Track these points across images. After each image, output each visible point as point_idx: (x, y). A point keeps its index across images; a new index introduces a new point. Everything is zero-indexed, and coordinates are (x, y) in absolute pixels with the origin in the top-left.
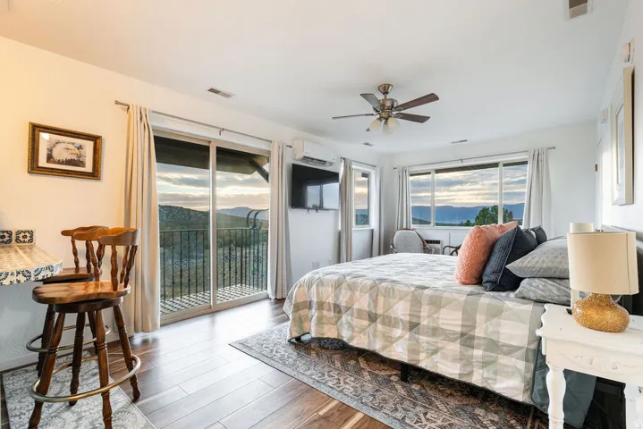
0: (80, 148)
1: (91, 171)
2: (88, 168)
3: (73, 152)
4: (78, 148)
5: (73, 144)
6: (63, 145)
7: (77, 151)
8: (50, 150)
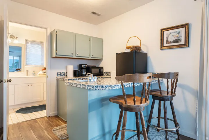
0: (179, 33)
1: (184, 43)
2: (183, 42)
3: (176, 36)
4: (178, 33)
5: (176, 32)
6: (172, 34)
7: (178, 35)
8: (167, 38)
